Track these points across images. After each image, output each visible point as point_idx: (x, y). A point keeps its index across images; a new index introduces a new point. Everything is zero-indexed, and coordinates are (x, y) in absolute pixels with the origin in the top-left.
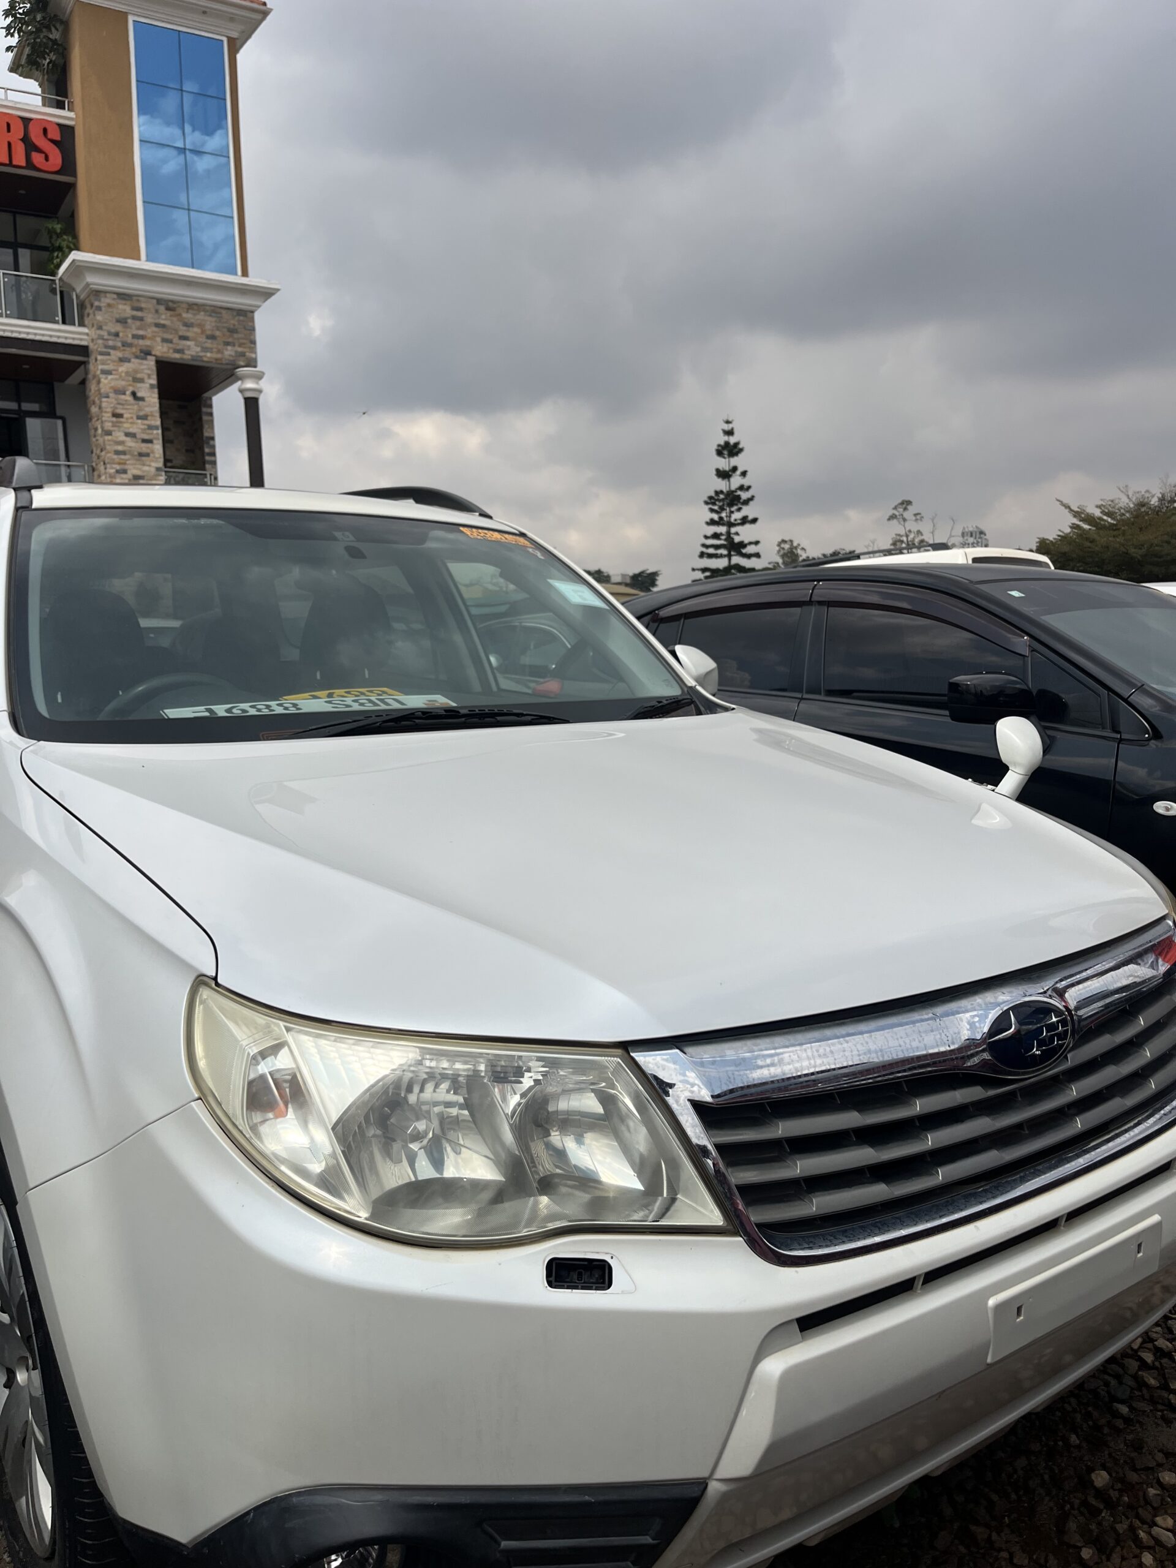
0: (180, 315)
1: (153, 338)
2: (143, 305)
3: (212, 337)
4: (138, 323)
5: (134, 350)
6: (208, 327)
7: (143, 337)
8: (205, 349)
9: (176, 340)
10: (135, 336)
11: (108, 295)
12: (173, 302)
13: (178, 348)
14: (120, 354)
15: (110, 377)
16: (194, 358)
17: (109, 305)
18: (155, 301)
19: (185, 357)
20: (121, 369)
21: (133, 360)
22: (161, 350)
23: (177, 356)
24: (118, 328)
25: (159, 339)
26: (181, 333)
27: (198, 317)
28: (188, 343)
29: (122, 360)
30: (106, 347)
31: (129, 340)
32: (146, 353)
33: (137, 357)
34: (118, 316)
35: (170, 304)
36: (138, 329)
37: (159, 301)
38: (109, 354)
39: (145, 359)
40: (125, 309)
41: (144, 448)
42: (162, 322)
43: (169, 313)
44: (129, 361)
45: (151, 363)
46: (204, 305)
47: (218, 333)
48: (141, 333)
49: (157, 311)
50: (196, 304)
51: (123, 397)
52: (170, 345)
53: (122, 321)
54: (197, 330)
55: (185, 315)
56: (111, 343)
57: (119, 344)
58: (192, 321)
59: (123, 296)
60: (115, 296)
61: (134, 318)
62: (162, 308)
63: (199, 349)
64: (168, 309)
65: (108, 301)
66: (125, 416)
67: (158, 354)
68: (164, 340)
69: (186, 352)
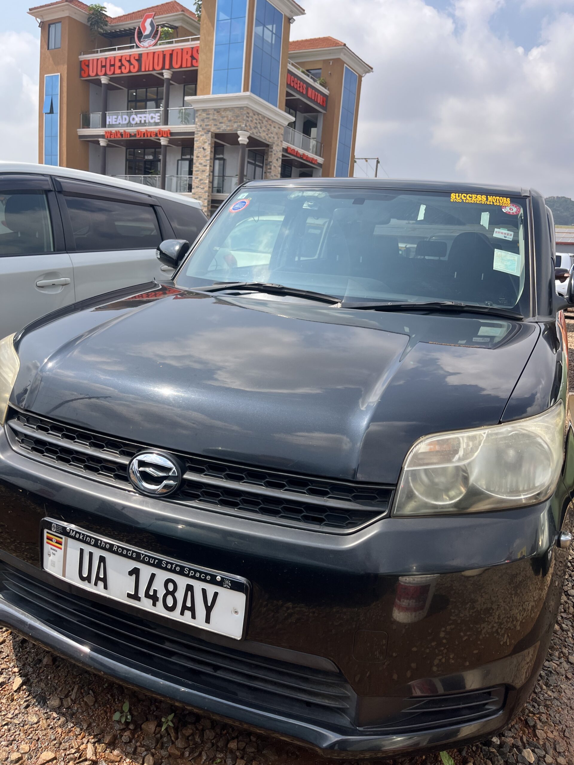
0: (221, 114)
1: (211, 125)
2: (210, 112)
3: (230, 121)
4: (207, 120)
5: (205, 131)
6: (229, 117)
7: (208, 125)
8: (227, 126)
9: (218, 124)
10: (206, 125)
11: (200, 111)
12: (219, 109)
13: (219, 127)
14: (201, 133)
15: (198, 142)
16: (223, 130)
17: (200, 115)
18: (213, 110)
19: (221, 130)
20: (201, 139)
21: (205, 135)
22: (214, 129)
23: (218, 130)
24: (202, 123)
25: (213, 125)
26: (220, 121)
27: (227, 113)
28: (222, 125)
29: (201, 135)
30: (198, 131)
31: (204, 127)
32: (209, 131)
33: (206, 133)
34: (201, 118)
35: (219, 110)
36: (207, 122)
37: (215, 110)
38: (197, 134)
39: (208, 134)
40: (204, 115)
41: (204, 168)
42: (215, 118)
43: (218, 114)
44: (203, 135)
45: (210, 135)
46: (229, 108)
47: (232, 119)
48: (208, 123)
49: (214, 114)
50: (226, 108)
51: (200, 150)
52: (216, 127)
53: (203, 120)
54: (225, 119)
55: (222, 113)
56: (199, 129)
57: (201, 129)
58: (224, 115)
59: (204, 110)
60: (202, 111)
61: (207, 118)
62: (215, 112)
63: (225, 127)
64: (218, 112)
65: (200, 113)
66: (200, 156)
67: (212, 131)
68: (215, 125)
69: (222, 128)
